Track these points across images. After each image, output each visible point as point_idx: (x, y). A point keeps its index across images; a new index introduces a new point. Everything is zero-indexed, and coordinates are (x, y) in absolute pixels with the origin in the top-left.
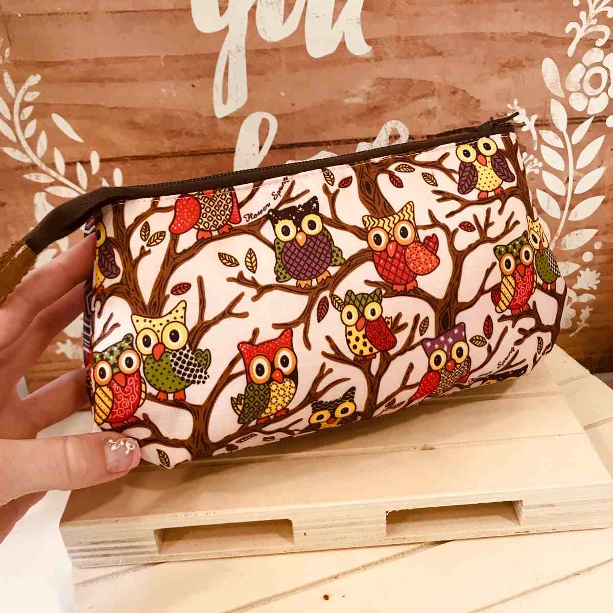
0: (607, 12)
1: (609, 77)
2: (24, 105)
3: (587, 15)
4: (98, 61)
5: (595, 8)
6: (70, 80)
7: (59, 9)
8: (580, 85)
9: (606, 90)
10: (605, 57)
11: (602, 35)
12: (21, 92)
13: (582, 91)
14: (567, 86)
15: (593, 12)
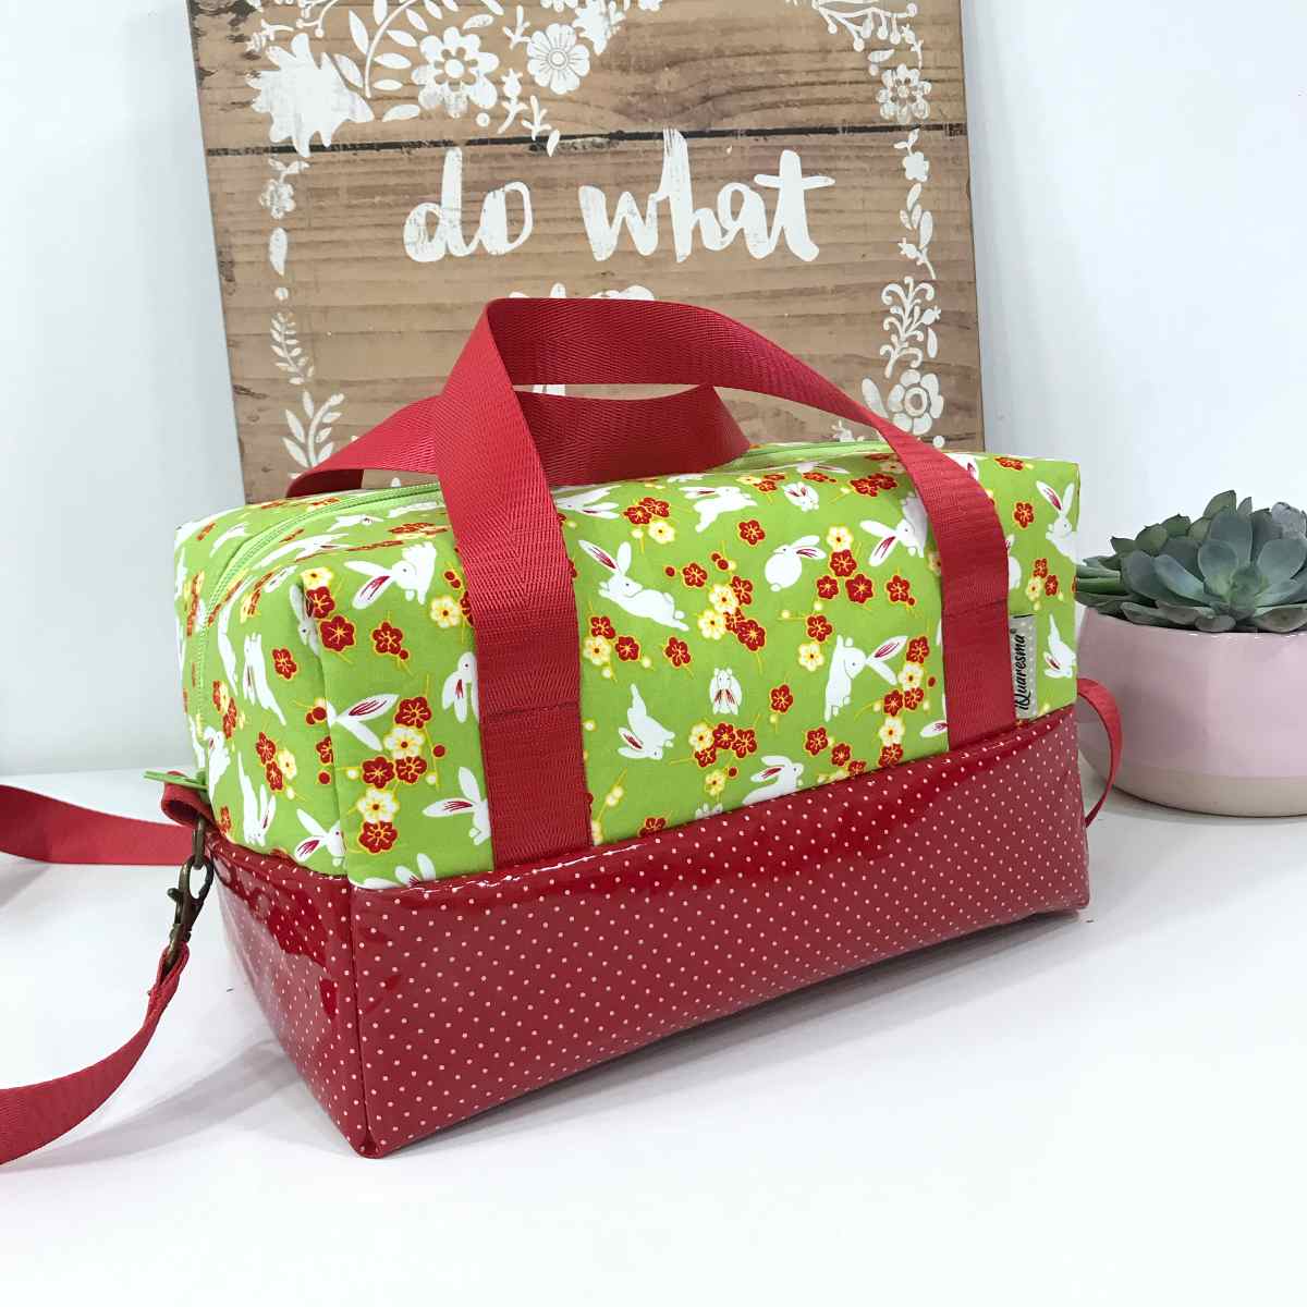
0: (915, 336)
1: (929, 398)
2: (322, 426)
3: (899, 337)
4: (407, 381)
5: (906, 331)
6: (375, 401)
7: (371, 329)
8: (900, 405)
9: (928, 411)
10: (922, 377)
11: (915, 357)
12: (320, 413)
13: (904, 411)
14: (889, 405)
15: (904, 336)
